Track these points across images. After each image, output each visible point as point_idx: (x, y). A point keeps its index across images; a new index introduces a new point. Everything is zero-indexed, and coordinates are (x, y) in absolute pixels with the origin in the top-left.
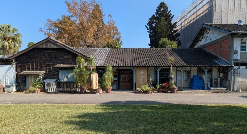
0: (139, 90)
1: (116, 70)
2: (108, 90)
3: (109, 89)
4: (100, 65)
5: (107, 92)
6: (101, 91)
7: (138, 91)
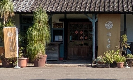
0: (101, 61)
1: (60, 20)
2: (38, 60)
3: (41, 58)
4: (24, 10)
5: (37, 65)
6: (24, 62)
7: (99, 62)
